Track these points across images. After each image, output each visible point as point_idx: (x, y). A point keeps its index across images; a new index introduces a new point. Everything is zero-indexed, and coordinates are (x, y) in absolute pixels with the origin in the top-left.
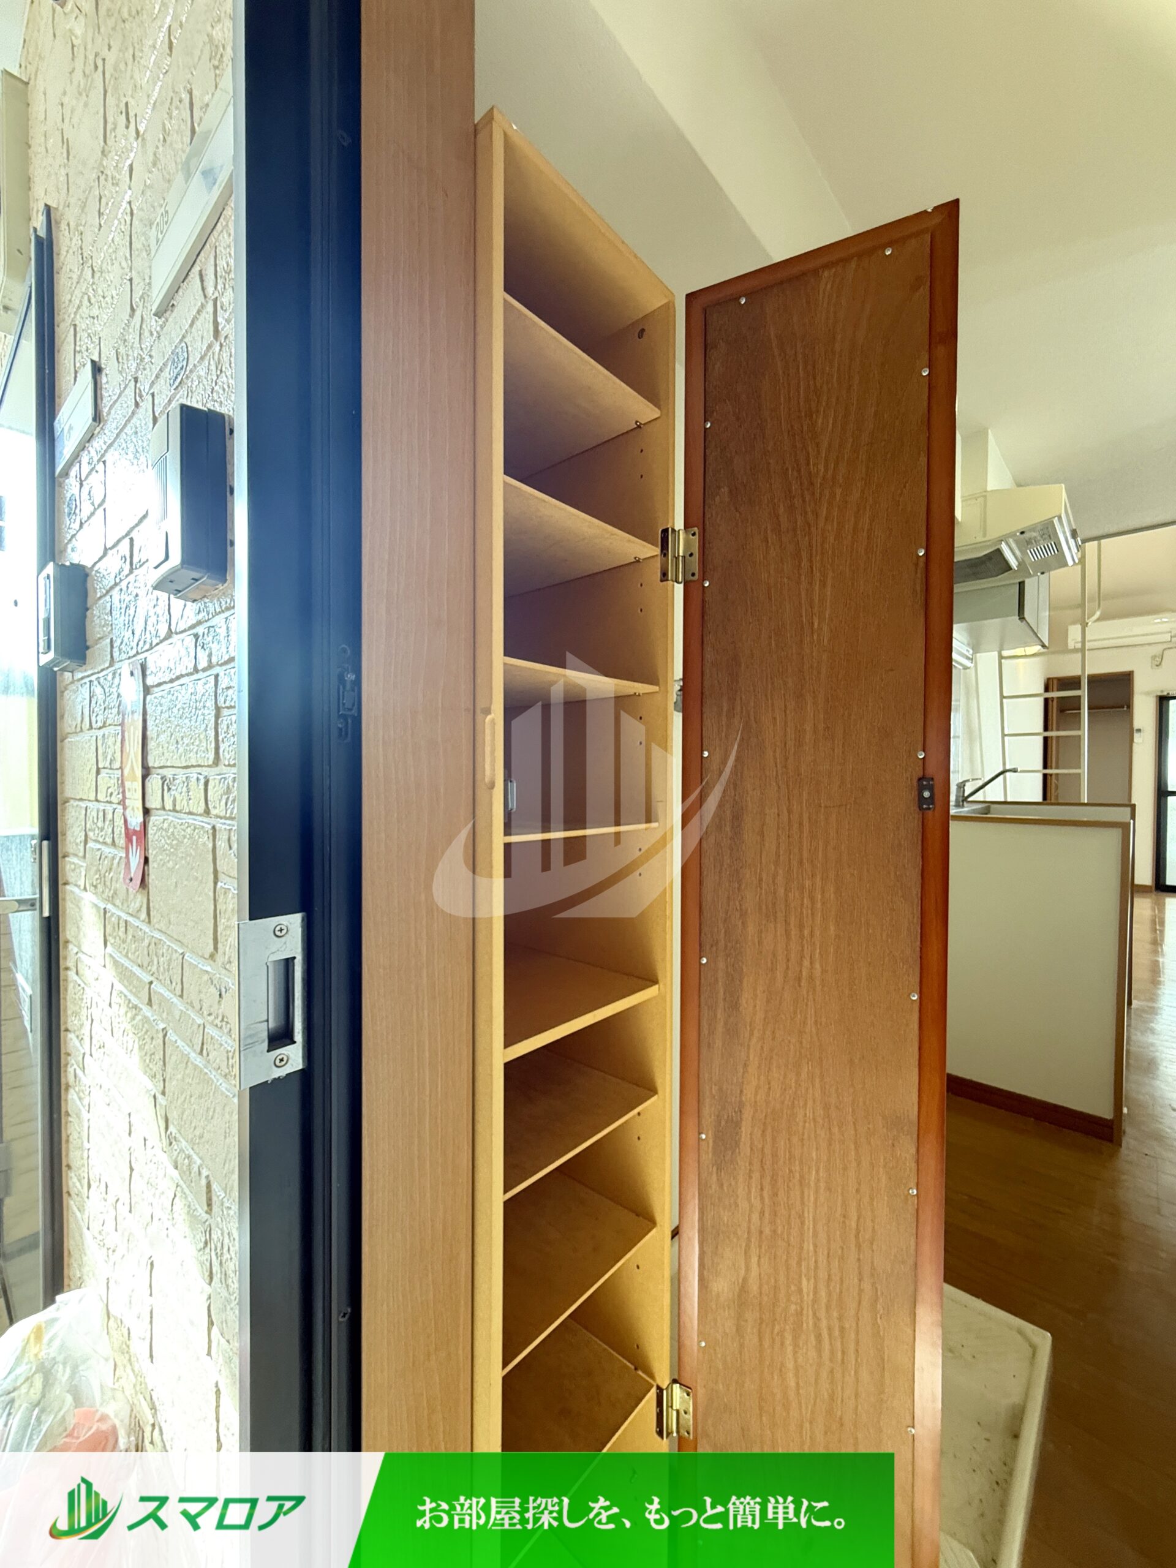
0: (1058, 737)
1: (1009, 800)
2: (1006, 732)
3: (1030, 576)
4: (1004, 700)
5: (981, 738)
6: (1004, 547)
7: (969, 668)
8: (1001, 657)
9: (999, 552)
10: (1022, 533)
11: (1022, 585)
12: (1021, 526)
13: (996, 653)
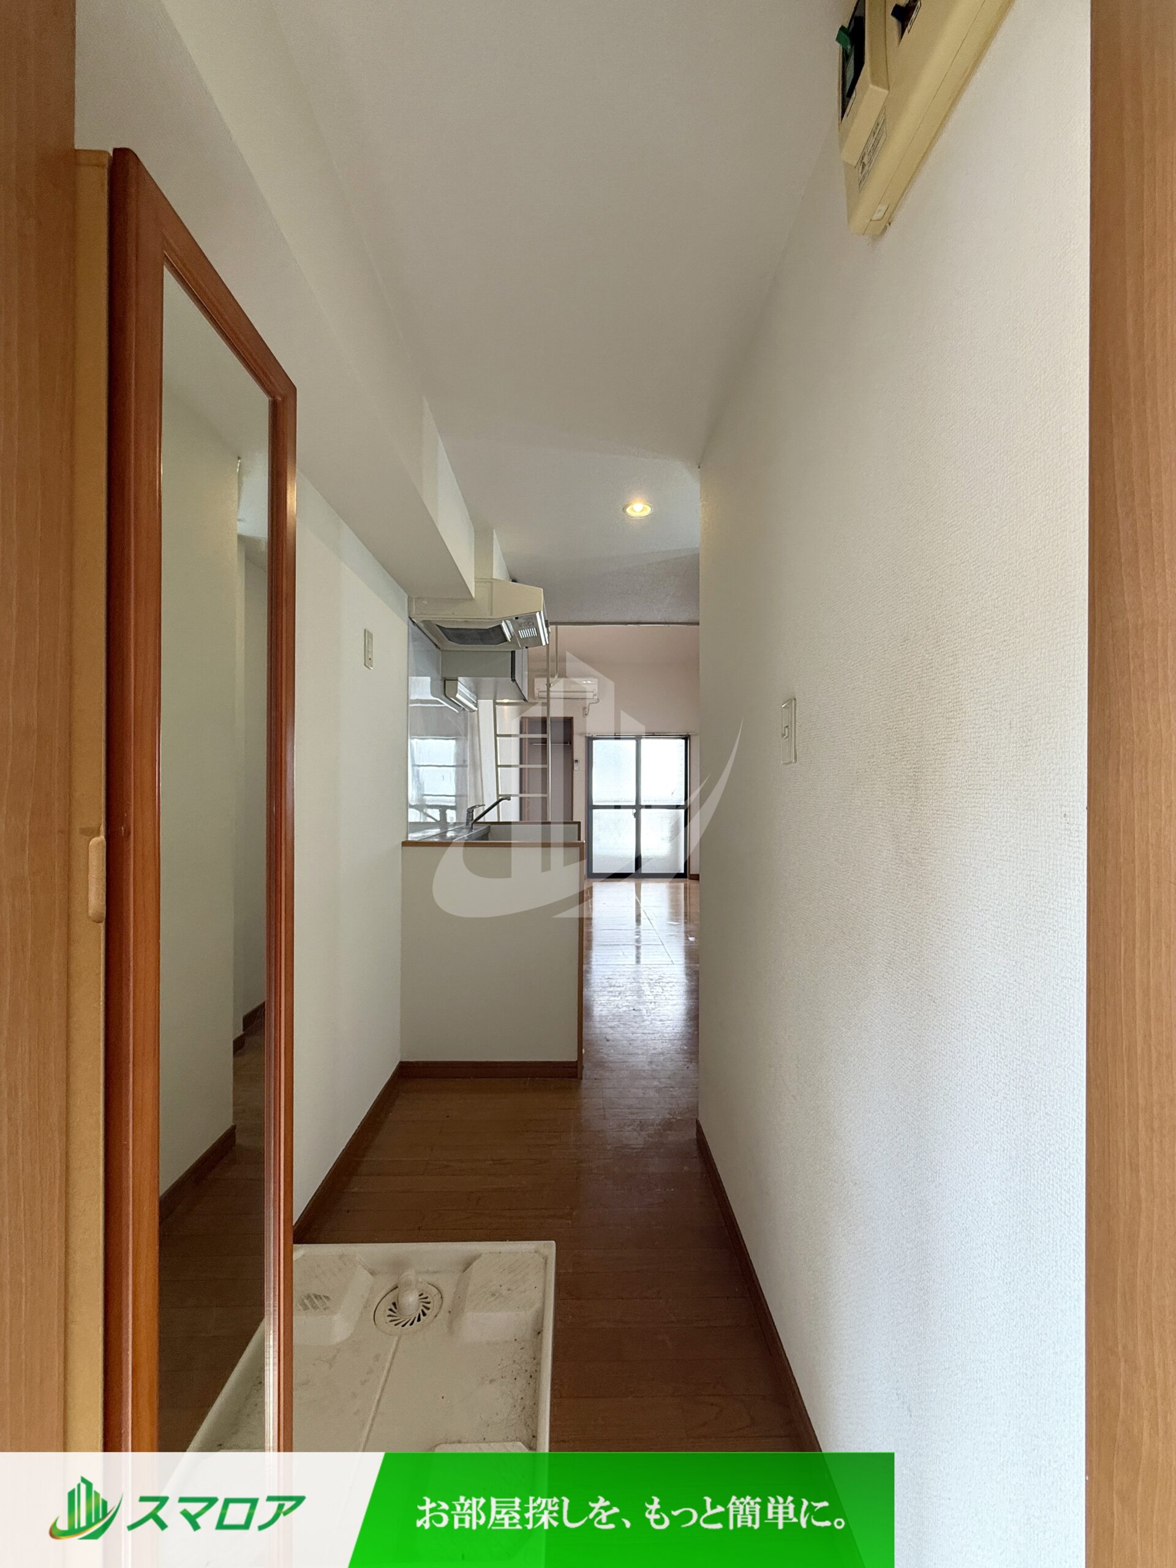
0: (529, 769)
1: (501, 821)
2: (499, 764)
3: (519, 648)
4: (498, 738)
5: (481, 768)
6: (503, 624)
7: (474, 711)
8: (495, 703)
9: (500, 627)
10: (517, 618)
11: (513, 653)
12: (517, 613)
13: (492, 701)
